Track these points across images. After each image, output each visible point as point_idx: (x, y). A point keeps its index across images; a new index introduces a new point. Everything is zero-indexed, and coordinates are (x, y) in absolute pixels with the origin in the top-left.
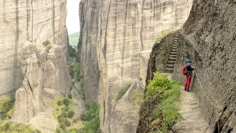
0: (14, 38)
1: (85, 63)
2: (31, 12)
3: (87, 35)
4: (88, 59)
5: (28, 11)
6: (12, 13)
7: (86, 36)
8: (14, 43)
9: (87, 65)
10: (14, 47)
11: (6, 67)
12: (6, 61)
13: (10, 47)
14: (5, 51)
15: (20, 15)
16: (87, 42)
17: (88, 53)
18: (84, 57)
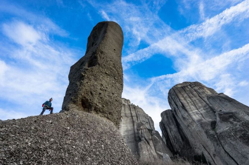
0: (132, 125)
1: (175, 143)
2: (138, 115)
3: (169, 127)
4: (175, 140)
5: (136, 114)
6: (129, 114)
7: (169, 129)
8: (132, 127)
9: (177, 143)
10: (133, 129)
11: (130, 140)
12: (130, 137)
13: (131, 129)
14: (128, 131)
15: (133, 115)
16: (170, 132)
17: (174, 137)
18: (173, 140)
